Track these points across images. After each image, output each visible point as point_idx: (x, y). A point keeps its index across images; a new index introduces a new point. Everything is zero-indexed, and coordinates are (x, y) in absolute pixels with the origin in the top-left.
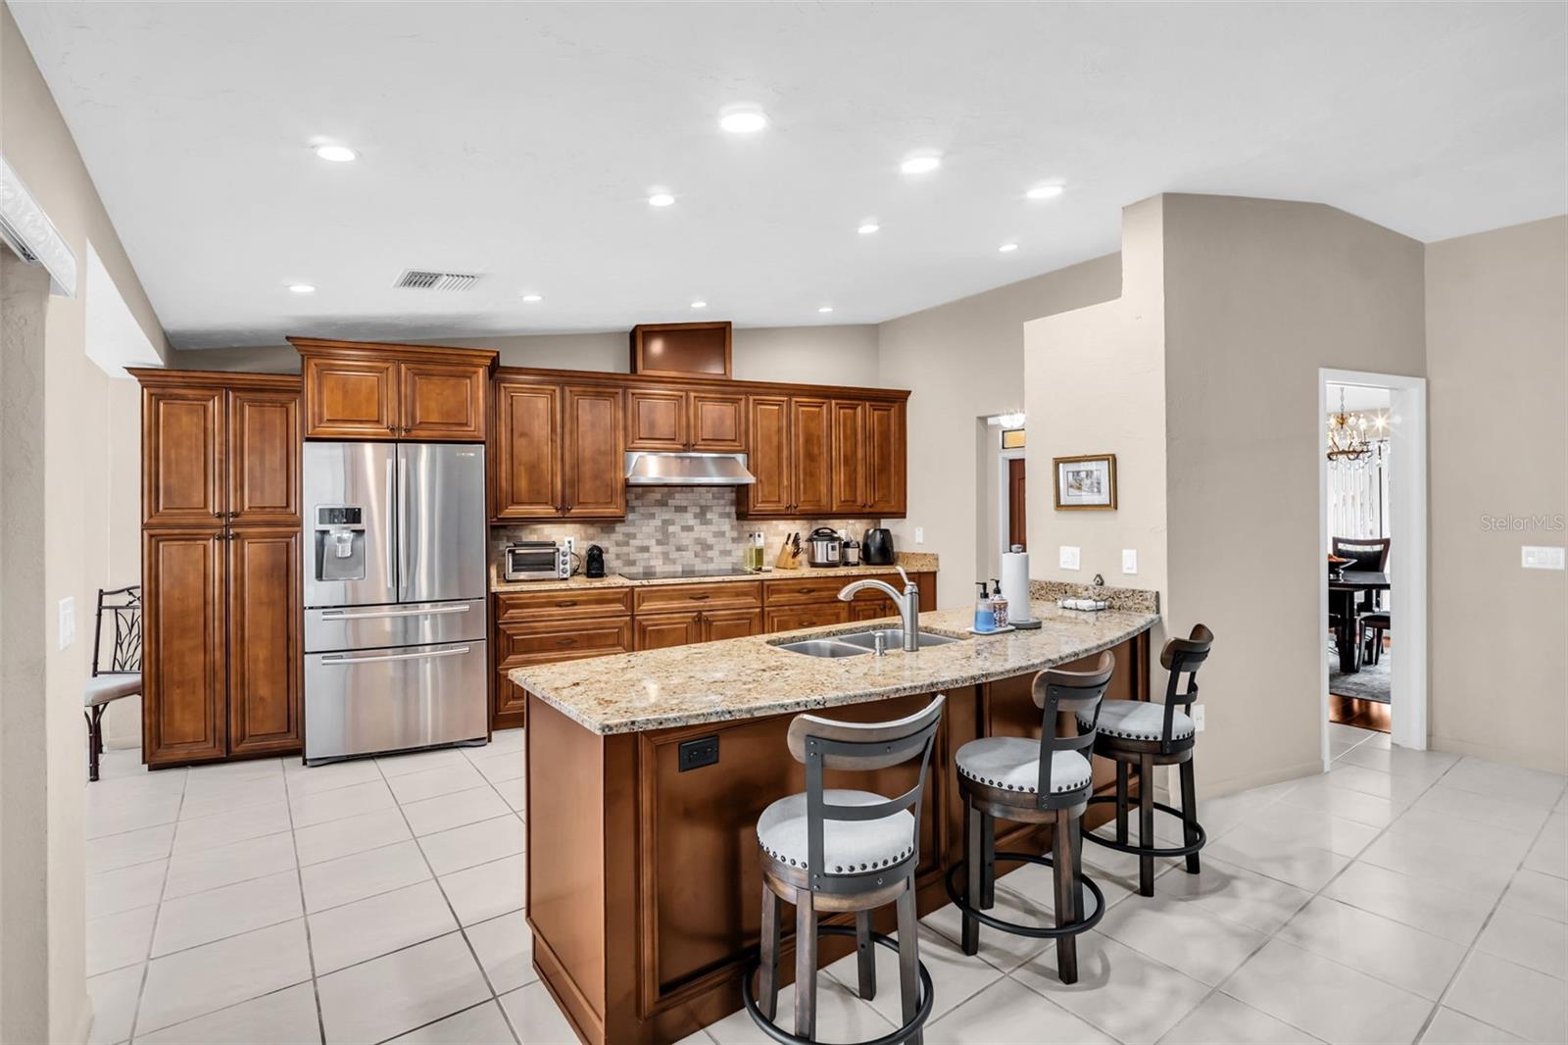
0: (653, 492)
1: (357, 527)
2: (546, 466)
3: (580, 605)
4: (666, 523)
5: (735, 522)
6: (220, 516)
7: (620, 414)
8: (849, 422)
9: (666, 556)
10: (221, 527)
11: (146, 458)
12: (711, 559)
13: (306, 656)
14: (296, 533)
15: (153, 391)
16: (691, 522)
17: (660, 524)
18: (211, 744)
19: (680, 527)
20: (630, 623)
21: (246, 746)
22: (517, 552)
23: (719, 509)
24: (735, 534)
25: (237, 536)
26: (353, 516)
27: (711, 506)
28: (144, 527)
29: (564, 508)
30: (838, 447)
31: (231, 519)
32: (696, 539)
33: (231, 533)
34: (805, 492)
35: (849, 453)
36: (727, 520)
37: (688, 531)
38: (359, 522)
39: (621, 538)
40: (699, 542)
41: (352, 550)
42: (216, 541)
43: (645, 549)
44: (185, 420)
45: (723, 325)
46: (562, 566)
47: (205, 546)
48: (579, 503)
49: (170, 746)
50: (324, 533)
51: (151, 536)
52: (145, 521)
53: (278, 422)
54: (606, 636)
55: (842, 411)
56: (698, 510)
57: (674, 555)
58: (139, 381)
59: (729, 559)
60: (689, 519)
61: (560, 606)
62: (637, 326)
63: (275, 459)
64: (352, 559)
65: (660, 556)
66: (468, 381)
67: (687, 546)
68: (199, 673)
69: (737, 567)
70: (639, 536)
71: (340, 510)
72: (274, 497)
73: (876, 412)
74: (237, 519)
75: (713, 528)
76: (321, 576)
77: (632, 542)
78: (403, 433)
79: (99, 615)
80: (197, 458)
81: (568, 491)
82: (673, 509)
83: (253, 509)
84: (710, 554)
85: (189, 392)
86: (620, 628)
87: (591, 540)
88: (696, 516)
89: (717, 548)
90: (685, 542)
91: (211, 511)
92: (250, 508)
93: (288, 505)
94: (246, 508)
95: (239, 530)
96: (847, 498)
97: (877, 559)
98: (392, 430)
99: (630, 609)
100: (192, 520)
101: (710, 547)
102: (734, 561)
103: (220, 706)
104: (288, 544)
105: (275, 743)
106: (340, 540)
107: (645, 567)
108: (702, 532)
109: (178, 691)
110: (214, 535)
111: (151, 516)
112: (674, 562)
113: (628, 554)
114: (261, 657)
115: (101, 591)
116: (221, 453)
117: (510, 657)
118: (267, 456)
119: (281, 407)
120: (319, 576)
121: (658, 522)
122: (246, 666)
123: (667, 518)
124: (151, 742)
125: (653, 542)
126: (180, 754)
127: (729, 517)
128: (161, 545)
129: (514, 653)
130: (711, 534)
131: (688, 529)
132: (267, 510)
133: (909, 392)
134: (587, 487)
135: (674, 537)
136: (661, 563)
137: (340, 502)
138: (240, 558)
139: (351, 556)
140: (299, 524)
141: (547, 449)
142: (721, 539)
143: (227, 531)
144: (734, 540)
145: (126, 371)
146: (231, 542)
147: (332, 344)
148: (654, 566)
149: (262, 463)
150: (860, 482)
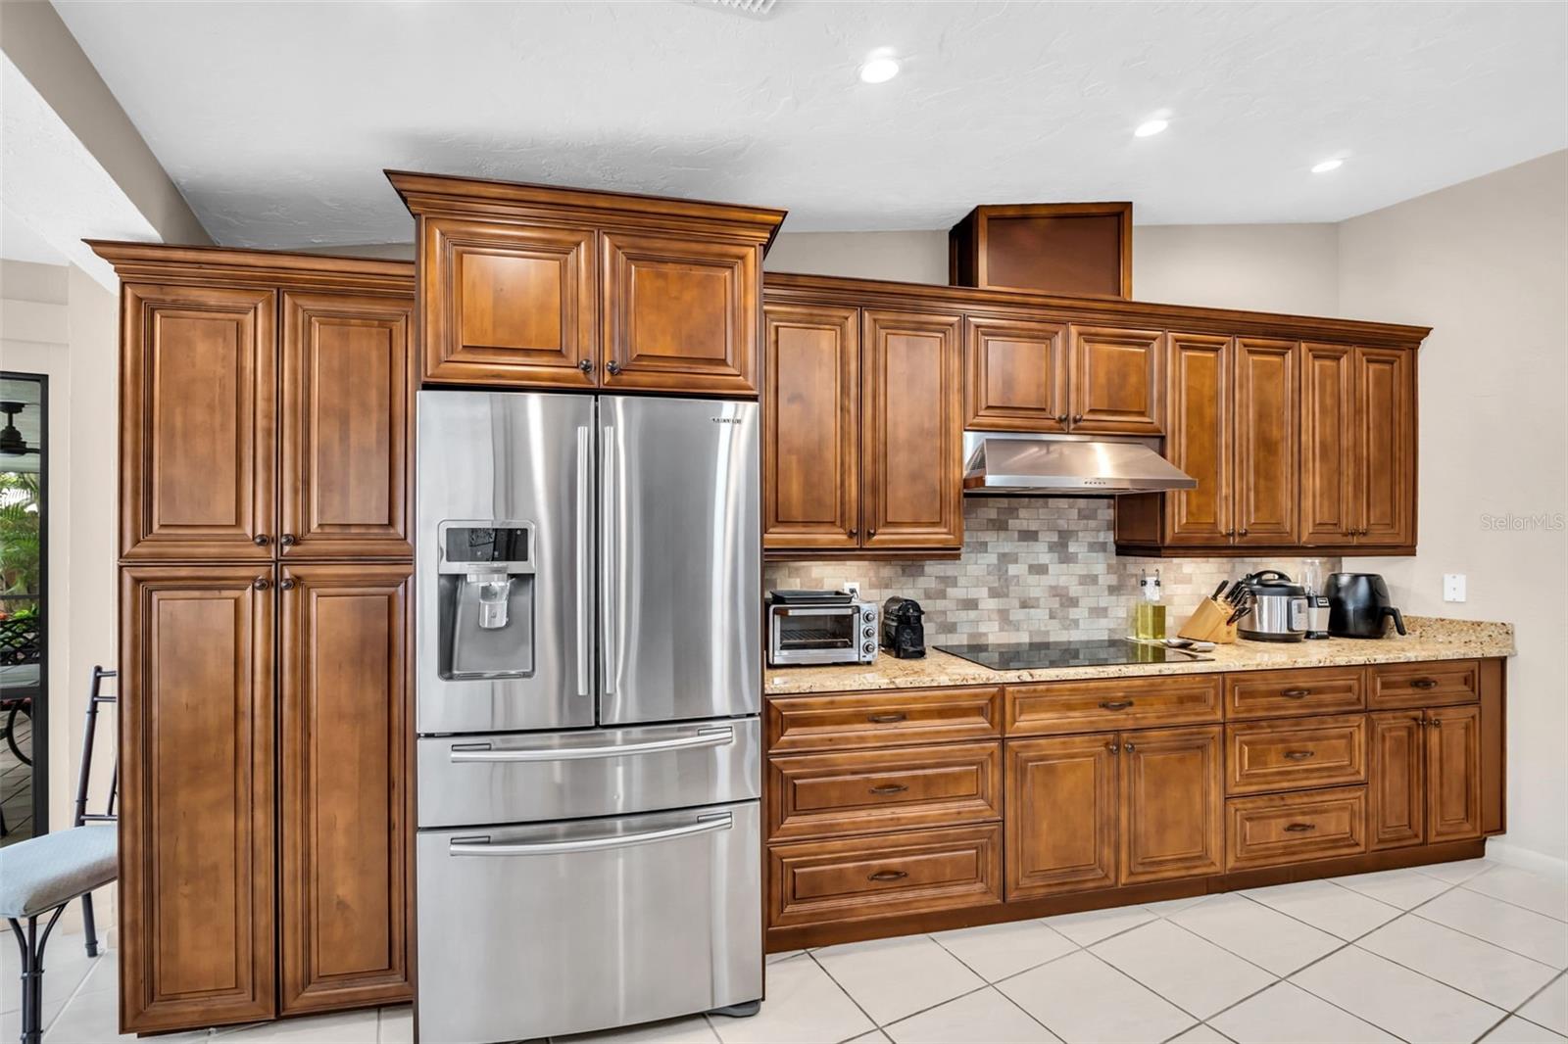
0: (986, 506)
1: (516, 567)
2: (831, 455)
3: (913, 719)
4: (1005, 559)
5: (1114, 559)
6: (264, 541)
7: (955, 363)
8: (1329, 383)
9: (1004, 615)
10: (266, 564)
11: (128, 424)
12: (1076, 622)
13: (420, 836)
14: (406, 576)
15: (142, 292)
16: (1045, 558)
17: (996, 562)
18: (247, 996)
19: (1027, 567)
20: (997, 754)
21: (313, 994)
22: (791, 613)
23: (1089, 537)
24: (1113, 580)
25: (296, 582)
26: (509, 544)
27: (1077, 531)
28: (125, 561)
29: (862, 530)
30: (1314, 429)
31: (287, 549)
32: (1053, 588)
33: (287, 574)
34: (1257, 508)
35: (1329, 439)
36: (1101, 555)
37: (1038, 573)
38: (525, 558)
39: (933, 586)
40: (1058, 592)
41: (508, 615)
42: (259, 594)
43: (971, 604)
44: (202, 348)
45: (1117, 209)
46: (863, 641)
47: (237, 601)
48: (888, 524)
49: (173, 997)
50: (456, 579)
51: (137, 581)
52: (128, 548)
53: (374, 355)
54: (956, 778)
55: (1317, 363)
56: (1055, 538)
57: (1017, 614)
58: (116, 270)
59: (1103, 623)
60: (1041, 553)
61: (877, 722)
62: (978, 207)
63: (368, 432)
64: (509, 629)
65: (995, 616)
66: (728, 273)
67: (1037, 599)
68: (222, 854)
69: (1117, 637)
70: (961, 581)
71: (486, 531)
72: (364, 504)
73: (1372, 367)
74: (298, 549)
75: (1079, 569)
76: (450, 669)
77: (951, 592)
78: (607, 378)
79: (93, 712)
80: (224, 427)
81: (868, 501)
82: (1016, 535)
83: (327, 530)
84: (1074, 613)
85: (212, 297)
86: (981, 764)
87: (887, 586)
88: (1052, 548)
89: (1085, 603)
90: (1034, 593)
91: (249, 531)
92: (320, 525)
93: (391, 523)
94: (314, 526)
95: (300, 570)
96: (1326, 519)
97: (1362, 628)
98: (586, 369)
99: (998, 729)
100: (213, 550)
101: (1074, 602)
102: (1112, 626)
103: (265, 919)
104: (391, 599)
105: (364, 989)
106: (487, 593)
107: (971, 636)
108: (1062, 575)
109: (186, 890)
110: (254, 579)
111: (136, 542)
112: (1016, 627)
113: (944, 613)
114: (341, 823)
115: (98, 669)
116: (268, 416)
117: (790, 820)
118: (353, 424)
119: (380, 326)
120: (447, 667)
121: (991, 558)
122: (313, 840)
123: (1006, 551)
124: (136, 989)
125: (983, 592)
126: (190, 1010)
127: (1105, 551)
128: (155, 597)
129: (797, 811)
130: (1074, 581)
131: (1039, 569)
132: (354, 530)
133: (1426, 331)
134: (900, 495)
135: (1018, 584)
136: (997, 628)
137: (485, 517)
138: (304, 625)
139: (508, 624)
140: (408, 559)
141: (831, 425)
142: (1092, 588)
143: (279, 573)
144: (1113, 590)
145: (89, 247)
146: (287, 594)
147: (474, 189)
148: (985, 634)
149: (344, 438)
150: (1348, 490)
